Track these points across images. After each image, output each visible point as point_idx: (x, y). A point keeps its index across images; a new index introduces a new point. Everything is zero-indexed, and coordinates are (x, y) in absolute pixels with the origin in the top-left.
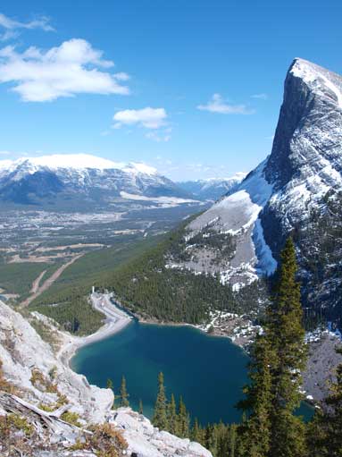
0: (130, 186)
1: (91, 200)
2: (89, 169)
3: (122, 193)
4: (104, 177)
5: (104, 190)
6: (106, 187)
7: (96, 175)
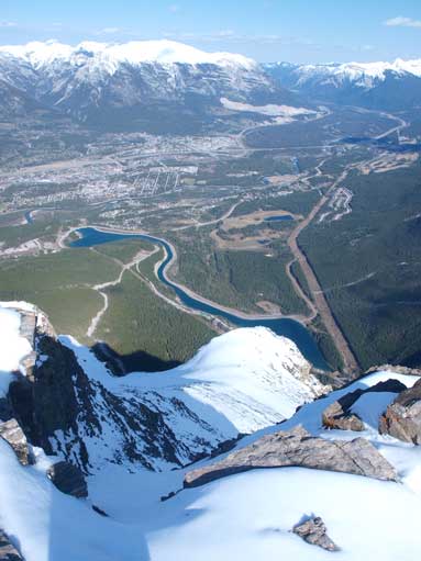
0: (230, 89)
1: (190, 113)
2: (178, 64)
3: (224, 101)
4: (198, 77)
5: (202, 96)
6: (202, 91)
7: (189, 75)
